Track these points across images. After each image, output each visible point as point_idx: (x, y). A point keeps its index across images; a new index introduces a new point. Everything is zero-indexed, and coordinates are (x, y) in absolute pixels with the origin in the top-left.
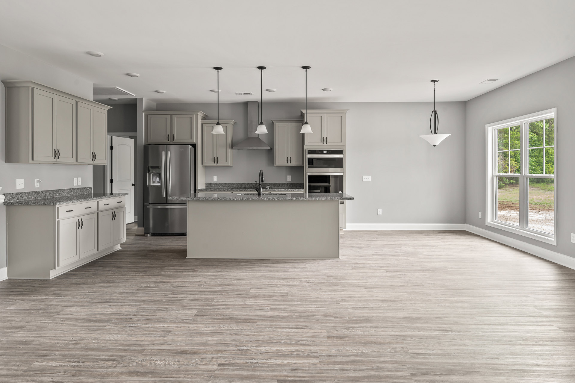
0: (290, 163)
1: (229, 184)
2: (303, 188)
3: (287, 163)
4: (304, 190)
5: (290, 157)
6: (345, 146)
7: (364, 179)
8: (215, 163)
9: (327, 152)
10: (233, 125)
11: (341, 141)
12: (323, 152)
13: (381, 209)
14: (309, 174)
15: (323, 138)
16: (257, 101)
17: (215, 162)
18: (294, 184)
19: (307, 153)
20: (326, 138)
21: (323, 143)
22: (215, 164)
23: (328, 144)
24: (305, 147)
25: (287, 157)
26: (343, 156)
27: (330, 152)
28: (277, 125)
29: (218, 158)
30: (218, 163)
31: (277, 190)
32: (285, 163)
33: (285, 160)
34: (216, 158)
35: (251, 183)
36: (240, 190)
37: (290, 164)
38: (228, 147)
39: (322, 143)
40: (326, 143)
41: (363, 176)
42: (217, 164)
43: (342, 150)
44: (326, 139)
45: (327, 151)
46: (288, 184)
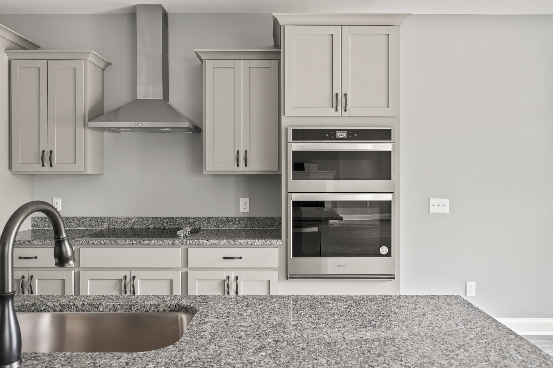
0: (246, 166)
1: (90, 219)
2: (280, 238)
3: (238, 166)
4: (282, 242)
5: (246, 151)
6: (395, 118)
7: (431, 207)
8: (43, 166)
9: (348, 135)
10: (103, 70)
11: (386, 105)
12: (335, 135)
13: (475, 283)
14: (296, 197)
15: (337, 94)
16: (161, 5)
17: (46, 164)
18: (257, 219)
19: (290, 139)
20: (345, 95)
21: (336, 110)
22: (45, 168)
23: (351, 112)
24: (285, 122)
25: (238, 151)
26: (393, 148)
27: (356, 135)
28: (209, 65)
29: (51, 152)
30: (51, 166)
31: (205, 241)
32: (231, 167)
33: (232, 159)
34: (46, 153)
35: (149, 218)
36: (101, 244)
37: (245, 169)
38: (80, 122)
39: (334, 109)
40: (345, 110)
41: (431, 199)
42: (50, 169)
43: (390, 130)
44: (343, 99)
45: (348, 131)
46: (240, 219)
